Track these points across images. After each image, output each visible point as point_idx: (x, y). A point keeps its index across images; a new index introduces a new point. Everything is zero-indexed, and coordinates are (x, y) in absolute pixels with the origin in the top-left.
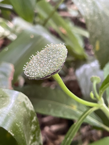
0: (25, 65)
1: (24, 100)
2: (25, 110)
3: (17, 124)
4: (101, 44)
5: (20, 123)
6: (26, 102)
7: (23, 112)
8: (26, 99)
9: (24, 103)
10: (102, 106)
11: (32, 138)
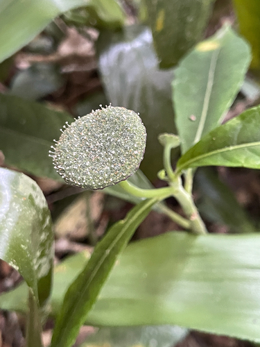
0: (52, 147)
1: (31, 191)
2: (34, 212)
3: (22, 246)
4: (167, 15)
5: (28, 241)
6: (34, 194)
7: (31, 218)
8: (34, 188)
9: (31, 197)
10: (177, 192)
11: (38, 254)
